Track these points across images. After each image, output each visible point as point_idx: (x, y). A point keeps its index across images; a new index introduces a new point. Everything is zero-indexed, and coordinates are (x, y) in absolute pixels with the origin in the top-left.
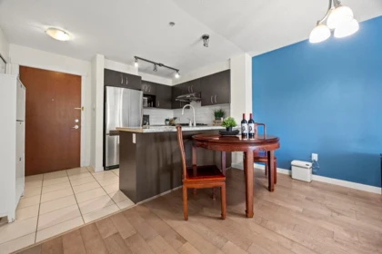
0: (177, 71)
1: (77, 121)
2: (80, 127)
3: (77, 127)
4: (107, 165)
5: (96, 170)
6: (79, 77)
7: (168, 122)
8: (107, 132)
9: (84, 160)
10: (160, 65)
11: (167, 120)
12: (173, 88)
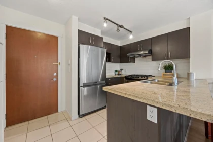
0: (131, 32)
1: (55, 74)
2: (58, 79)
3: (55, 79)
4: (81, 113)
5: (73, 118)
6: (56, 38)
7: (117, 73)
8: (81, 84)
9: (61, 106)
10: (121, 26)
11: (116, 71)
12: (121, 47)
